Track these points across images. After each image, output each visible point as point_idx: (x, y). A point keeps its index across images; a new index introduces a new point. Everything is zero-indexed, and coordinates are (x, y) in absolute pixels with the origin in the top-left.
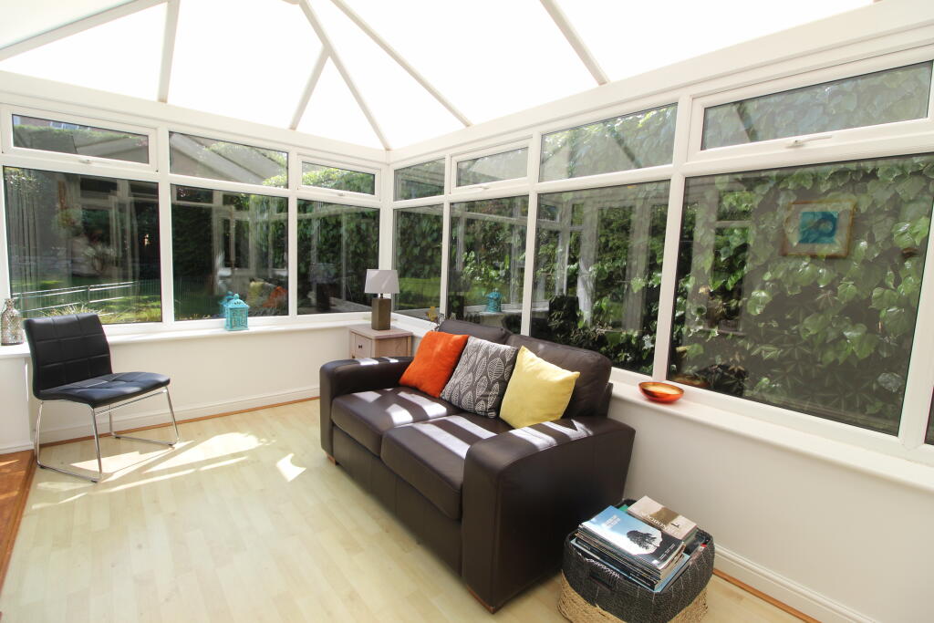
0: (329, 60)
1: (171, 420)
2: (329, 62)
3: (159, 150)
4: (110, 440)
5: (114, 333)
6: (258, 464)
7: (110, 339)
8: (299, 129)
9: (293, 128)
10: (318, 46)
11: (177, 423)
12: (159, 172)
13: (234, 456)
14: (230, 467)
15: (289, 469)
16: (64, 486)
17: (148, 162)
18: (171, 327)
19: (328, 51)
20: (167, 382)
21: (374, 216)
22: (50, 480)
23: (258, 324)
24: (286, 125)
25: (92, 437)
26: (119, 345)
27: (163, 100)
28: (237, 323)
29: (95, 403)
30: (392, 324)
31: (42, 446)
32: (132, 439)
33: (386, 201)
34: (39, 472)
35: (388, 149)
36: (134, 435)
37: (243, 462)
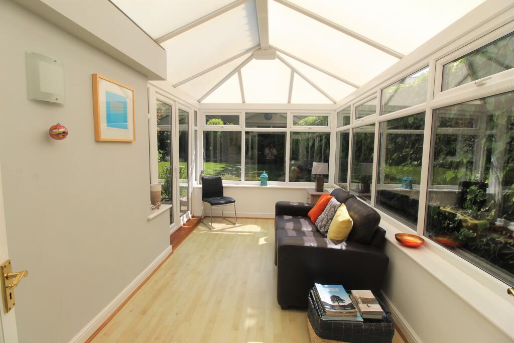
0: (295, 74)
1: (235, 216)
2: (296, 74)
3: (242, 120)
4: (222, 219)
5: (225, 183)
6: (255, 237)
7: (223, 185)
8: (291, 102)
9: (289, 102)
10: (289, 70)
11: (237, 218)
12: (241, 128)
13: (249, 232)
14: (245, 235)
15: (262, 241)
16: (203, 228)
17: (239, 124)
18: (243, 183)
19: (294, 71)
20: (234, 202)
21: (328, 136)
22: (202, 226)
23: (271, 184)
24: (286, 102)
25: (210, 217)
26: (226, 187)
27: (244, 102)
28: (263, 183)
29: (212, 204)
30: (324, 189)
31: (206, 217)
32: (227, 220)
33: (334, 129)
34: (201, 224)
35: (335, 103)
36: (229, 219)
37: (250, 235)
